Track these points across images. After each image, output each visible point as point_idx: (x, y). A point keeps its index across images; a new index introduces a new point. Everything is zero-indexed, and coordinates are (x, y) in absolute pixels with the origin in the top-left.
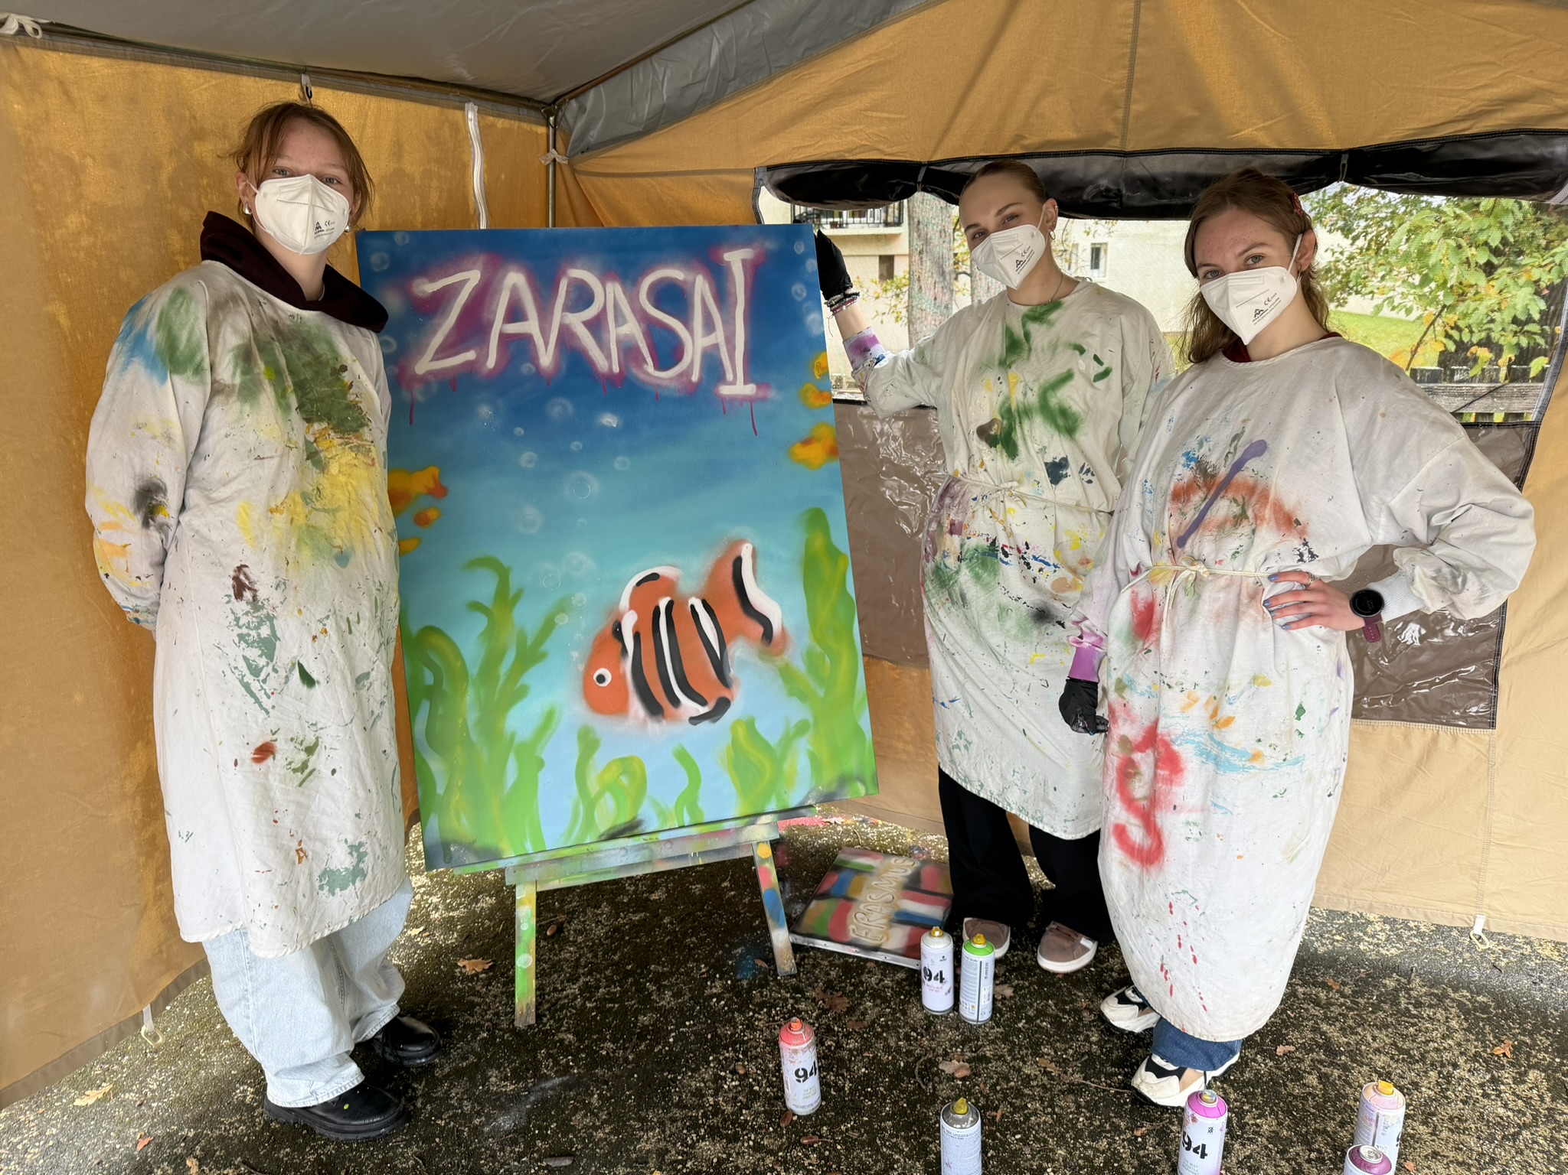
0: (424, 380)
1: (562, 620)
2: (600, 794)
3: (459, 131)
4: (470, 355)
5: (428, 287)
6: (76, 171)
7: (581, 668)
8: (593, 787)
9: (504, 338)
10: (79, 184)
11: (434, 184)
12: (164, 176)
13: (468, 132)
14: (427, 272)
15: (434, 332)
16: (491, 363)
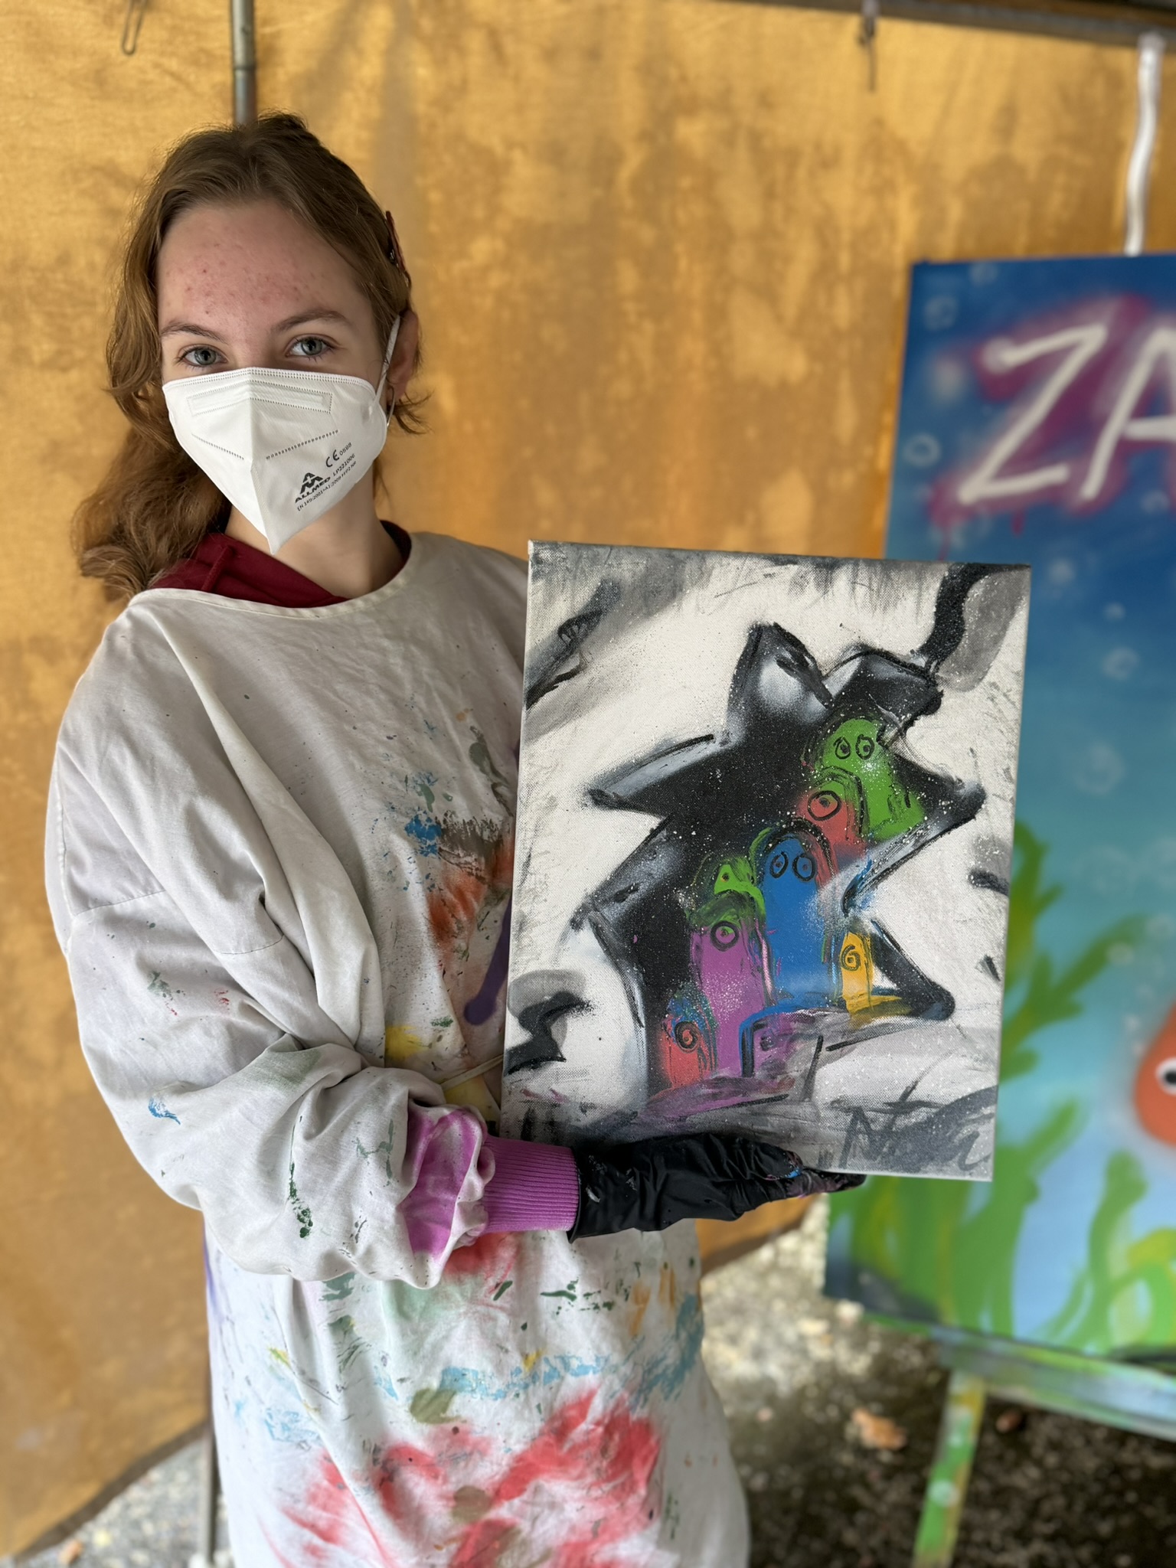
0: (970, 513)
1: (1122, 956)
2: (1128, 1280)
3: (1119, 86)
4: (1055, 474)
5: (1008, 355)
6: (496, 168)
7: (1139, 1049)
8: (1118, 1261)
9: (1125, 448)
10: (497, 190)
11: (1061, 179)
12: (626, 173)
13: (1135, 86)
14: (1012, 329)
15: (1003, 432)
16: (1092, 487)
